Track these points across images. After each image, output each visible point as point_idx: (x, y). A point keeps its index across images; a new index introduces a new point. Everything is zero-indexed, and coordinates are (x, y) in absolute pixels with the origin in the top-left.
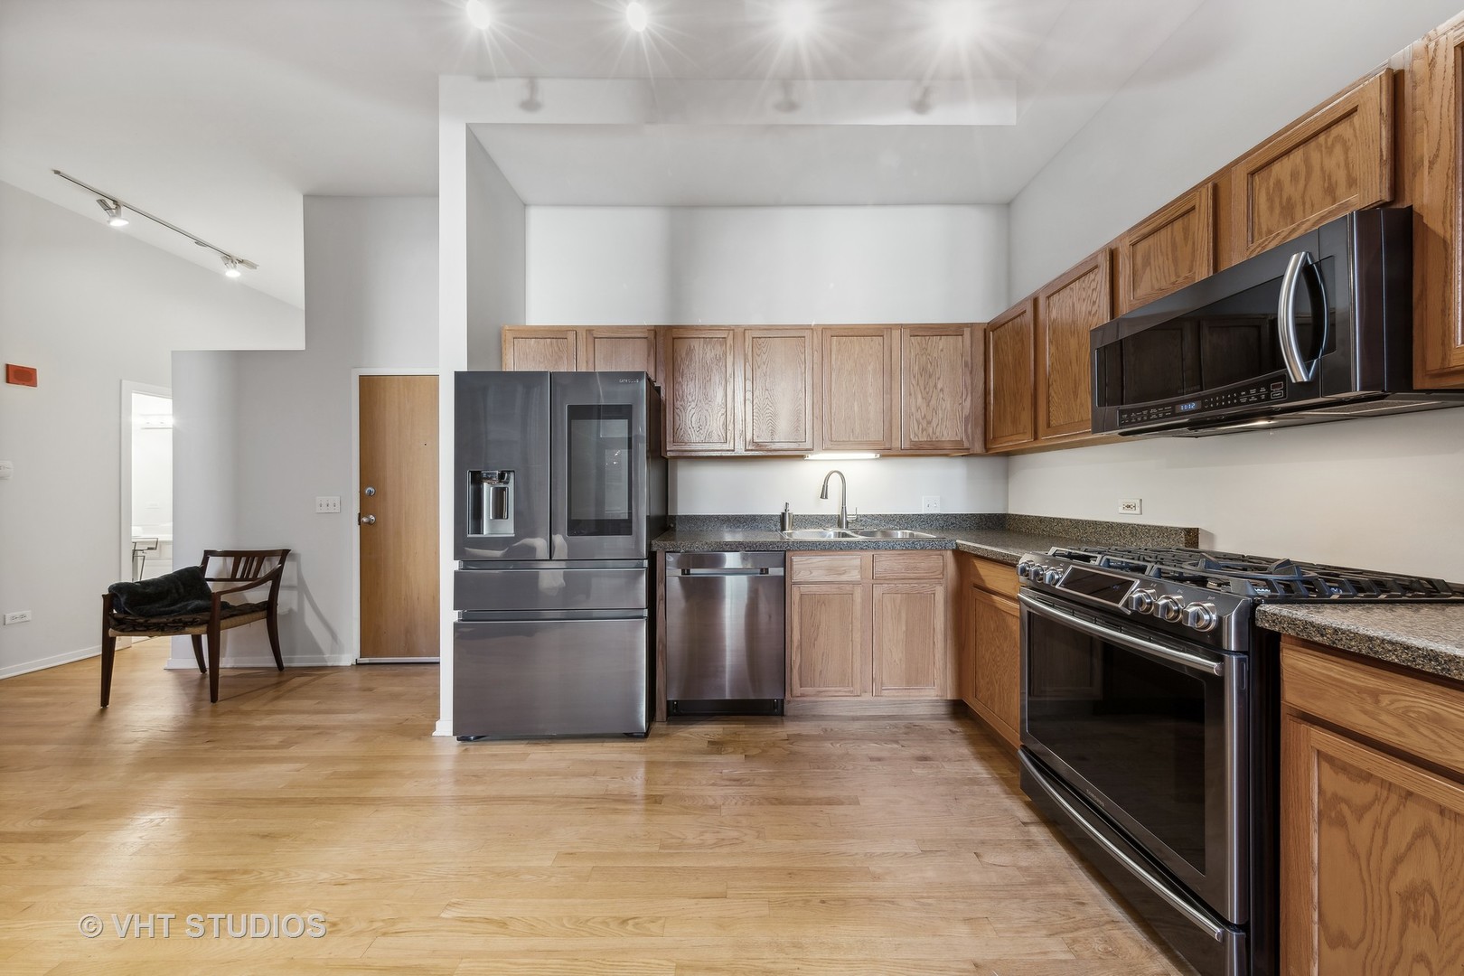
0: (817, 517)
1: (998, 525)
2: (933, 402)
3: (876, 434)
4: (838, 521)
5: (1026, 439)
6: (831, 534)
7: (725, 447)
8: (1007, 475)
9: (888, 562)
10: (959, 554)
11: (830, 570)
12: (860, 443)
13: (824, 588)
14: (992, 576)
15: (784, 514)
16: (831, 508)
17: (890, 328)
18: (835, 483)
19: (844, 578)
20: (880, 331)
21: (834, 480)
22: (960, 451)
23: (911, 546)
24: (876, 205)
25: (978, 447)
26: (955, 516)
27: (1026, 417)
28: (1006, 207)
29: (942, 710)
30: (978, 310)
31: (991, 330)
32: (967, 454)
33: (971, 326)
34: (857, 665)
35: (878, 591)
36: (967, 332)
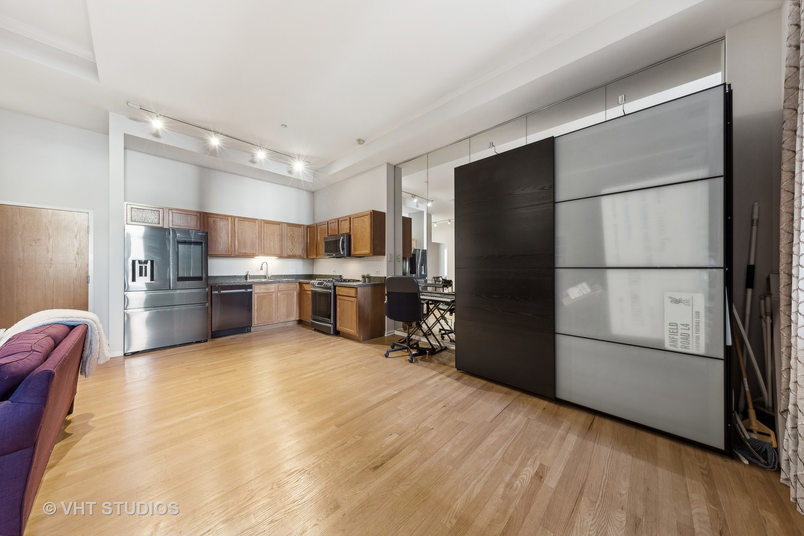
0: (258, 276)
1: (311, 277)
2: (294, 245)
3: (278, 252)
4: (265, 277)
5: (314, 257)
6: (264, 280)
7: (228, 254)
8: (313, 264)
9: (282, 286)
10: (300, 284)
11: (266, 289)
12: (274, 254)
13: (264, 294)
14: (306, 287)
15: (247, 275)
16: (263, 273)
17: (282, 223)
18: (265, 265)
19: (270, 291)
20: (278, 223)
21: (265, 264)
22: (299, 257)
23: (289, 282)
24: (290, 186)
25: (305, 257)
26: (300, 275)
27: (315, 252)
28: (313, 193)
29: (296, 323)
30: (305, 221)
31: (308, 227)
32: (303, 258)
33: (303, 225)
34: (274, 314)
35: (279, 294)
36: (302, 227)
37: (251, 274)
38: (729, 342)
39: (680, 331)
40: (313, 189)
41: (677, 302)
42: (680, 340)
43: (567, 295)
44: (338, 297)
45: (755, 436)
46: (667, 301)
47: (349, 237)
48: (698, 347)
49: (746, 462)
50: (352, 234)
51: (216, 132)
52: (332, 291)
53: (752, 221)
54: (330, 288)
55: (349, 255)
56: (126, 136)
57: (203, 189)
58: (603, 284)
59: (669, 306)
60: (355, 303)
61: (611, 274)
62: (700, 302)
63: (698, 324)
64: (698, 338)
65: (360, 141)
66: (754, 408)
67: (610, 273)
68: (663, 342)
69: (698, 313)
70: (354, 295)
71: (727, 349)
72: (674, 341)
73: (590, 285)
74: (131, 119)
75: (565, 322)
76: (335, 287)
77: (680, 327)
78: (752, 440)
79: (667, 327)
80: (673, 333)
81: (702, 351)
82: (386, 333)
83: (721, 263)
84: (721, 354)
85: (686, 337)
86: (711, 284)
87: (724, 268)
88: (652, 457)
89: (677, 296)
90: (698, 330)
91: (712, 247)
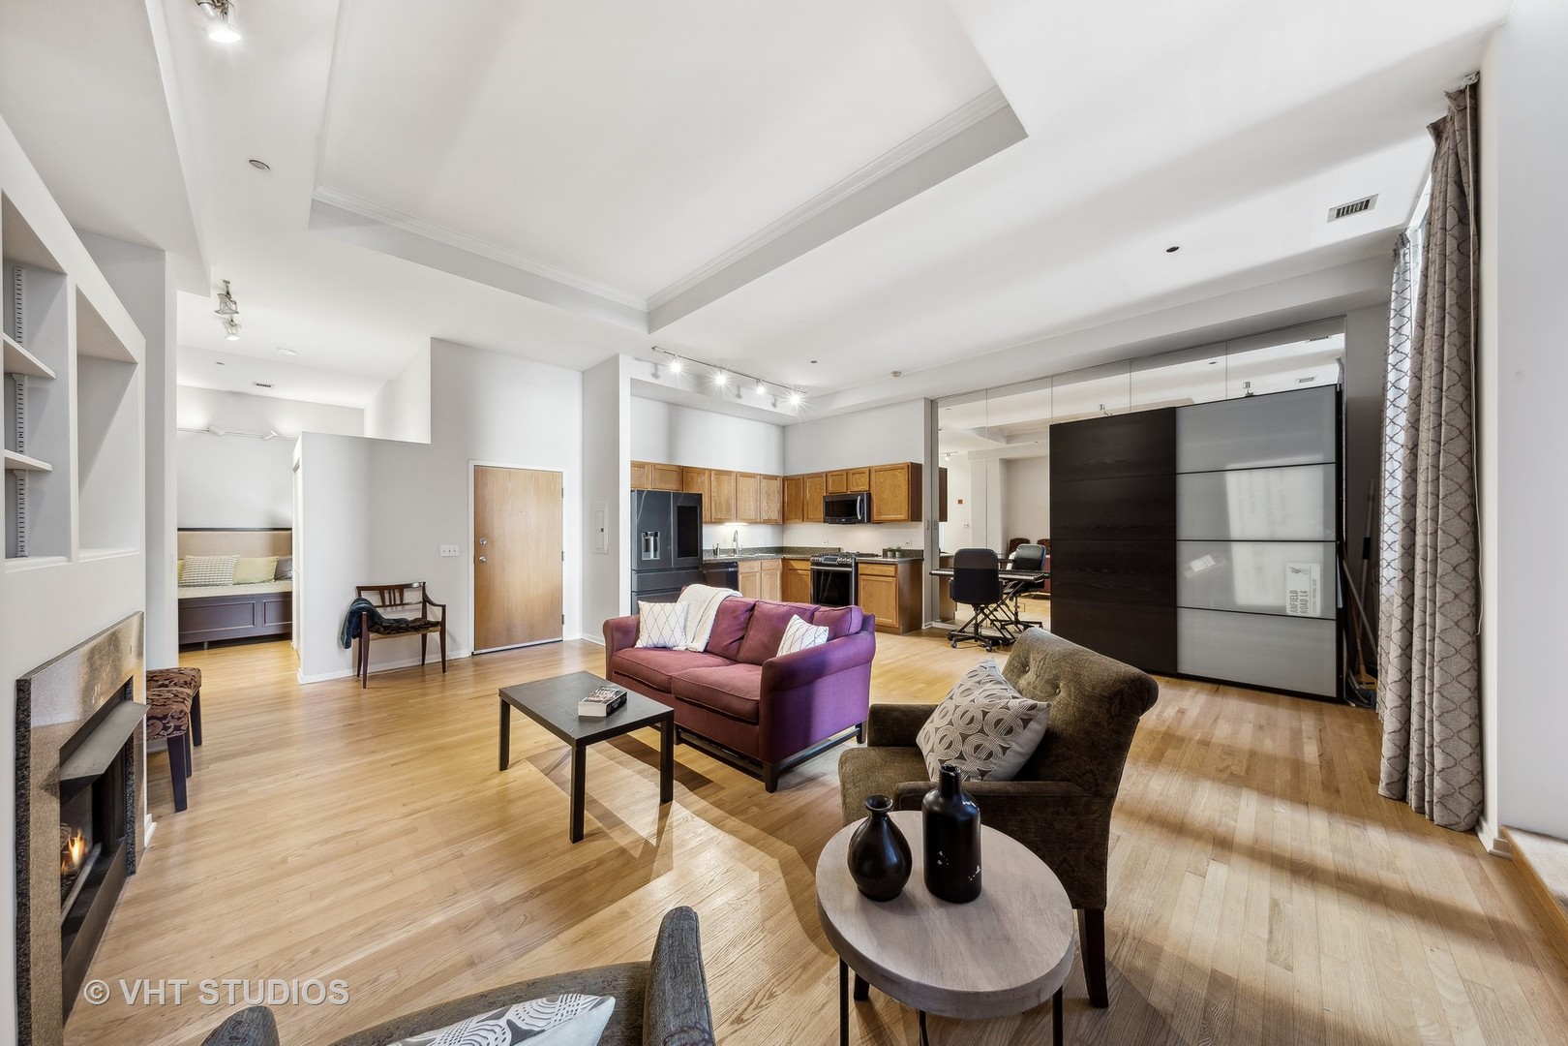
0: (727, 550)
1: (782, 550)
2: (769, 505)
3: (753, 516)
4: (746, 551)
5: (799, 521)
6: (745, 555)
8: (783, 532)
9: (766, 564)
10: (784, 560)
11: (750, 568)
12: (748, 519)
13: (748, 575)
14: (796, 564)
15: (716, 549)
16: (734, 545)
17: (757, 475)
19: (754, 570)
20: (754, 476)
22: (774, 522)
24: (758, 421)
25: (781, 522)
26: (769, 548)
27: (800, 514)
28: (781, 429)
31: (785, 479)
32: (776, 524)
33: (779, 477)
35: (762, 574)
36: (778, 479)
37: (721, 547)
38: (1341, 606)
39: (1300, 598)
40: (783, 422)
41: (1297, 571)
42: (1299, 606)
43: (1190, 568)
44: (861, 578)
45: (1363, 687)
46: (1289, 571)
47: (869, 496)
48: (1314, 611)
49: (1354, 705)
50: (872, 491)
51: (721, 368)
52: (852, 569)
53: (1369, 497)
54: (850, 566)
55: (869, 520)
56: (633, 380)
57: (672, 434)
58: (1228, 557)
59: (1291, 576)
60: (894, 584)
61: (1236, 548)
62: (1316, 572)
63: (1315, 590)
64: (1315, 603)
65: (896, 374)
66: (1364, 664)
67: (1234, 544)
68: (1284, 608)
69: (1314, 581)
70: (892, 573)
71: (1338, 611)
72: (1294, 607)
73: (1215, 558)
74: (636, 359)
75: (1186, 596)
76: (856, 564)
77: (1299, 594)
78: (1361, 689)
79: (1288, 595)
80: (1294, 599)
81: (1318, 614)
82: (923, 625)
83: (1333, 537)
84: (1333, 615)
85: (1305, 603)
86: (1326, 555)
87: (1336, 542)
88: (1276, 704)
89: (1297, 566)
90: (1314, 596)
91: (1326, 526)
